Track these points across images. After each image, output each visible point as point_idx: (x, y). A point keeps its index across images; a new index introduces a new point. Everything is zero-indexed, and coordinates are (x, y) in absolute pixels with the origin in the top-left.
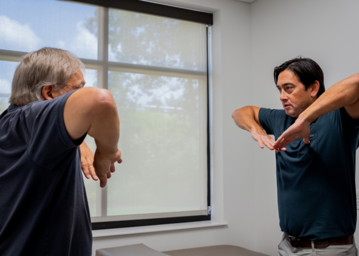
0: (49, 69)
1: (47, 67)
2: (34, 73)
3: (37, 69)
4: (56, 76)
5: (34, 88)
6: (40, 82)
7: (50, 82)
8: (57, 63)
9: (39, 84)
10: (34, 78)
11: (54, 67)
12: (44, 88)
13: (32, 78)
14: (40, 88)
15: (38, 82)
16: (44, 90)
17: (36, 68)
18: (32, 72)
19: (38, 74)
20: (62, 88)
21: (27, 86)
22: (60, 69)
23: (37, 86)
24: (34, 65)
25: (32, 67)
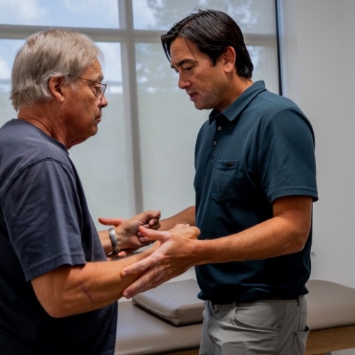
0: (59, 56)
1: (58, 53)
2: (40, 60)
3: (45, 54)
4: (68, 65)
5: (40, 79)
6: (48, 72)
7: (60, 72)
9: (46, 74)
10: (41, 66)
11: (66, 54)
12: (52, 79)
13: (38, 66)
14: (46, 79)
15: (45, 71)
16: (51, 82)
17: (42, 54)
18: (38, 58)
19: (45, 61)
20: (75, 81)
21: (31, 77)
22: (73, 58)
23: (44, 77)
24: (40, 48)
25: (38, 53)
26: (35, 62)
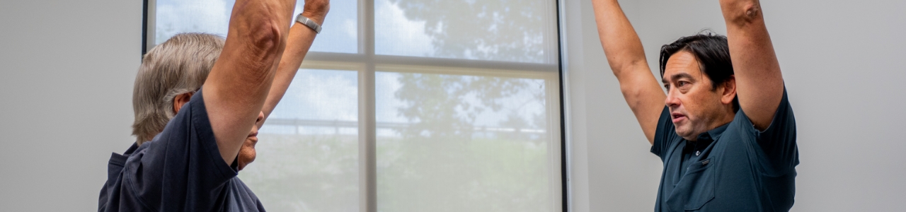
0: (182, 67)
1: (179, 63)
2: (159, 79)
3: (163, 69)
4: (194, 77)
5: (162, 102)
6: (170, 90)
7: (184, 88)
8: (195, 56)
9: (168, 94)
10: (160, 85)
11: (190, 63)
12: (176, 99)
13: (157, 86)
14: (169, 99)
15: (166, 90)
16: (176, 102)
17: (161, 68)
18: (156, 75)
19: (164, 78)
21: (151, 103)
22: (199, 65)
23: (166, 99)
24: (157, 64)
25: (155, 68)
26: (153, 81)
